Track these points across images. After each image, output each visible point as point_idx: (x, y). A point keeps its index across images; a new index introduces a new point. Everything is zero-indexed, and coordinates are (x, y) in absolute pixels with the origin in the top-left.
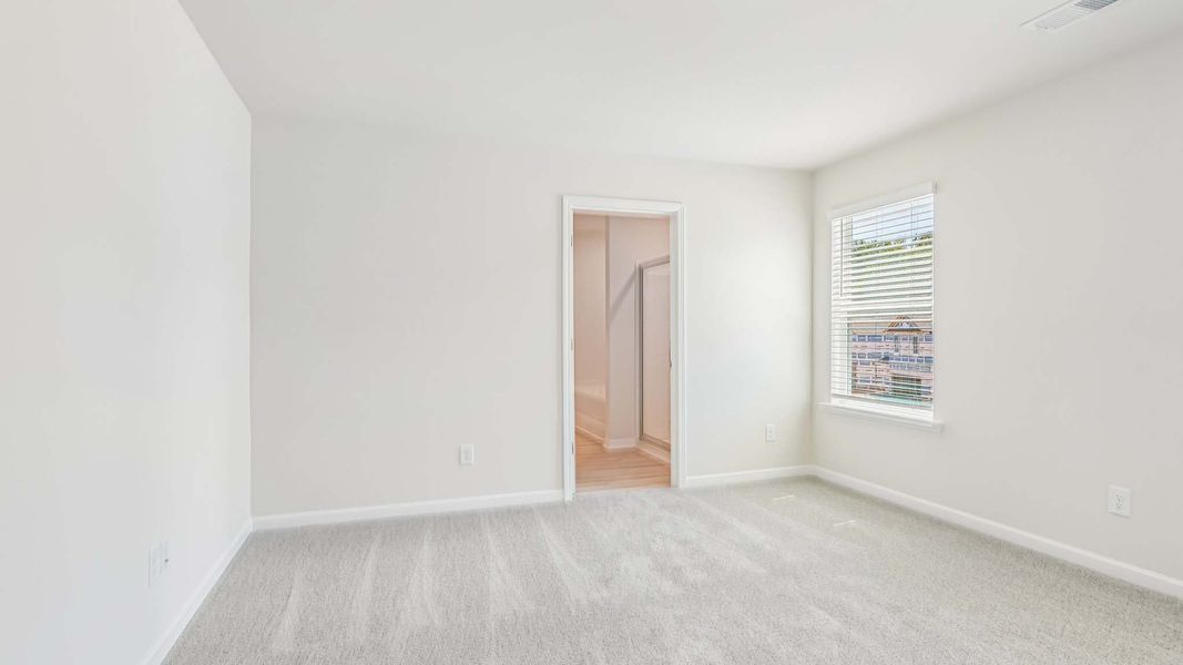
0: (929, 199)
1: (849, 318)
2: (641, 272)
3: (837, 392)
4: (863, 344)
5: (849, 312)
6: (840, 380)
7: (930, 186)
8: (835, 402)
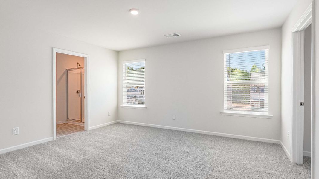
0: (144, 62)
1: (126, 86)
2: (67, 71)
3: (124, 103)
4: (130, 92)
5: (127, 85)
6: (124, 100)
7: (144, 59)
8: (124, 105)
